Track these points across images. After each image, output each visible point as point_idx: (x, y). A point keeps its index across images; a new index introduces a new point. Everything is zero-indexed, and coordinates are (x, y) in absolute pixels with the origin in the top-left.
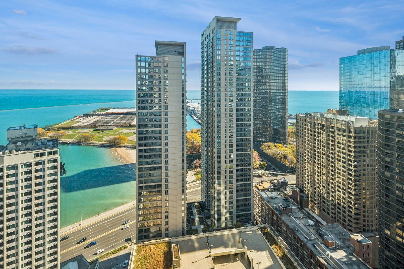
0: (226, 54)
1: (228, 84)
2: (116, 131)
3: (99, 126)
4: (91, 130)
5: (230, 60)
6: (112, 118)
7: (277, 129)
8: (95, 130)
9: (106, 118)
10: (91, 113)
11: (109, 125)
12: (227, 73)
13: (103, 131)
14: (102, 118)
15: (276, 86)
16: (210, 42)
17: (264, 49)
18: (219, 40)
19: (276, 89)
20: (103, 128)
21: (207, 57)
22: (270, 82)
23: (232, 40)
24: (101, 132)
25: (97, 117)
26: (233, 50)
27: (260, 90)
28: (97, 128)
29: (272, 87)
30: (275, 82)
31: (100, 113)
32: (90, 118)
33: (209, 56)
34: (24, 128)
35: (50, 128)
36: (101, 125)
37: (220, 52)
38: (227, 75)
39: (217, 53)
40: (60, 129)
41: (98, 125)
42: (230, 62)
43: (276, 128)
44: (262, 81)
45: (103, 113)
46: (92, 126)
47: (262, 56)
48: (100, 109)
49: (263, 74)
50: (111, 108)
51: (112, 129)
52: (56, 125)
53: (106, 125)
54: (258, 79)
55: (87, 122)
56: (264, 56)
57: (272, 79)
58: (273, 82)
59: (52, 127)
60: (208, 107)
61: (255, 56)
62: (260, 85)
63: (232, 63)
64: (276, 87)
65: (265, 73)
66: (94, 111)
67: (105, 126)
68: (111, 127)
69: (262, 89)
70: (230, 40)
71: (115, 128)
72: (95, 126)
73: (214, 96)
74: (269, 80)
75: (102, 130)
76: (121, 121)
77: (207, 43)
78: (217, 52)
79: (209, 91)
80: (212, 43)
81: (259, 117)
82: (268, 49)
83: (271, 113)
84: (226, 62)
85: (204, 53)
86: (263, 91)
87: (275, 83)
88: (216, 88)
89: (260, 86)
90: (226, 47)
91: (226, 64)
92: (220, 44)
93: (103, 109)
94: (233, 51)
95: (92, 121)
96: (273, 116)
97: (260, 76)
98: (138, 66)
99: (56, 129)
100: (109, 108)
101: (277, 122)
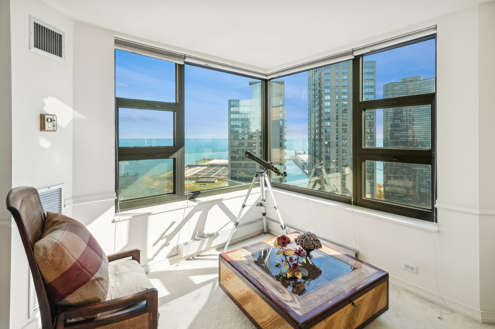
0: (337, 92)
1: (340, 131)
2: (217, 184)
3: (201, 178)
4: (194, 182)
5: (342, 100)
6: (214, 170)
7: (426, 194)
8: (197, 182)
9: (208, 170)
10: (194, 164)
11: (211, 178)
12: (339, 116)
13: (205, 183)
14: (205, 169)
15: (423, 132)
16: (317, 79)
17: (404, 82)
18: (328, 74)
19: (423, 136)
20: (205, 180)
21: (315, 97)
22: (414, 127)
23: (346, 73)
24: (203, 184)
25: (200, 168)
26: (347, 86)
27: (397, 138)
28: (199, 180)
29: (416, 134)
30: (422, 126)
31: (202, 164)
32: (193, 169)
33: (317, 95)
34: (128, 175)
35: (157, 177)
36: (203, 177)
37: (329, 90)
38: (339, 119)
39: (326, 92)
40: (165, 179)
41: (200, 176)
42: (343, 102)
43: (424, 192)
44: (402, 126)
45: (206, 164)
46: (194, 177)
47: (402, 92)
48: (203, 159)
49: (403, 116)
50: (213, 159)
51: (214, 182)
52: (162, 174)
53: (208, 177)
54: (395, 123)
55: (190, 173)
56: (405, 92)
57: (417, 122)
58: (419, 126)
59: (159, 177)
60: (315, 159)
61: (391, 92)
62: (398, 131)
63: (346, 103)
64: (423, 134)
65: (407, 114)
66: (197, 162)
67: (206, 179)
68: (212, 180)
69: (402, 137)
70: (343, 74)
71: (216, 181)
72: (197, 178)
73: (322, 146)
74: (413, 124)
75: (203, 182)
76: (223, 173)
77: (315, 79)
78: (326, 90)
79: (317, 139)
80: (319, 79)
81: (397, 175)
82: (411, 81)
83: (416, 170)
84: (337, 102)
85: (312, 93)
86: (403, 139)
87: (423, 128)
88: (324, 136)
89: (397, 133)
90: (337, 83)
91: (337, 105)
92: (330, 80)
93: (205, 160)
94: (347, 88)
95: (195, 172)
96: (419, 174)
97: (397, 119)
98: (231, 112)
99: (162, 179)
100: (212, 158)
101: (426, 184)
